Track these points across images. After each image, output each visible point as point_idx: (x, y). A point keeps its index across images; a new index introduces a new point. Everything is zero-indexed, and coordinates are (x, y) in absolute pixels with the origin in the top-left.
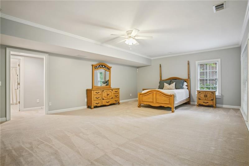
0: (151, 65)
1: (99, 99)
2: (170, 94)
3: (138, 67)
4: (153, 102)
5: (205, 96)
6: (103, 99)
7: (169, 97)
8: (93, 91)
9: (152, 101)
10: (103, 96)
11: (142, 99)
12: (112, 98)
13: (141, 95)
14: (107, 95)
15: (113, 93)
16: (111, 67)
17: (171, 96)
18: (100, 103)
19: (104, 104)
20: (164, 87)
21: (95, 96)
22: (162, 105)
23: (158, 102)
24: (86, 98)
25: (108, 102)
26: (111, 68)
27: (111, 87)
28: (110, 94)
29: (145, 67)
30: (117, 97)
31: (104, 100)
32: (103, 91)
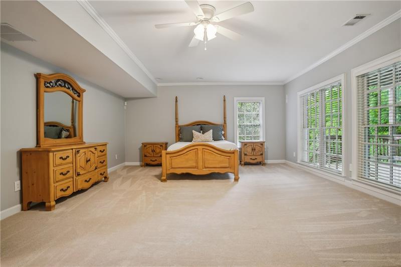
0: (156, 97)
1: (67, 176)
2: (229, 150)
3: (126, 99)
4: (196, 167)
5: (253, 150)
6: (79, 175)
7: (229, 155)
8: (51, 154)
9: (194, 164)
10: (78, 167)
11: (171, 164)
12: (96, 169)
13: (168, 156)
14: (87, 161)
15: (96, 155)
16: (84, 91)
17: (234, 153)
18: (71, 187)
19: (80, 187)
20: (193, 137)
21: (59, 169)
22: (216, 171)
23: (206, 166)
24: (18, 177)
25: (88, 180)
26: (84, 93)
27: (84, 141)
28: (92, 160)
29: (145, 100)
30: (104, 163)
31: (79, 177)
32: (78, 152)
